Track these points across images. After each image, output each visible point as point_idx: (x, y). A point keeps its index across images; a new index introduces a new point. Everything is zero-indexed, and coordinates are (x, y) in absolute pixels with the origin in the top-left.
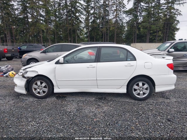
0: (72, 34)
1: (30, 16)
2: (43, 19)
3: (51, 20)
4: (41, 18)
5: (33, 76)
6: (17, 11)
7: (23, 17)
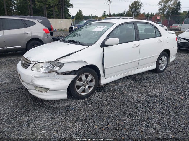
5: (78, 69)
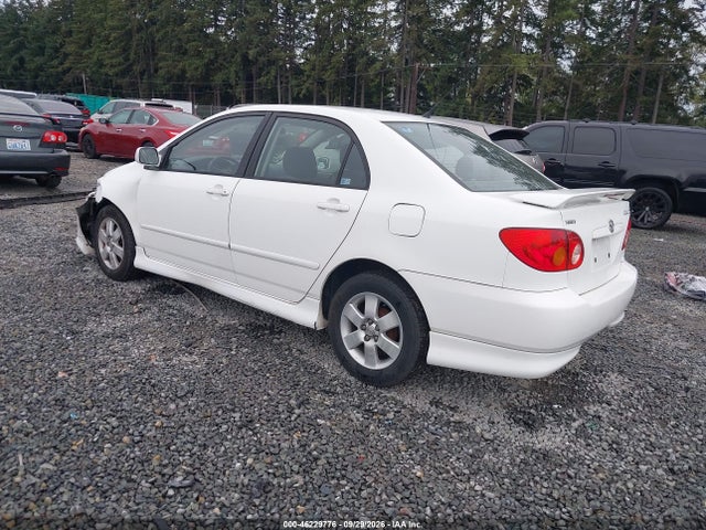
0: (641, 91)
1: (491, 22)
2: (536, 32)
3: (563, 37)
4: (527, 30)
6: (449, 6)
7: (465, 26)
